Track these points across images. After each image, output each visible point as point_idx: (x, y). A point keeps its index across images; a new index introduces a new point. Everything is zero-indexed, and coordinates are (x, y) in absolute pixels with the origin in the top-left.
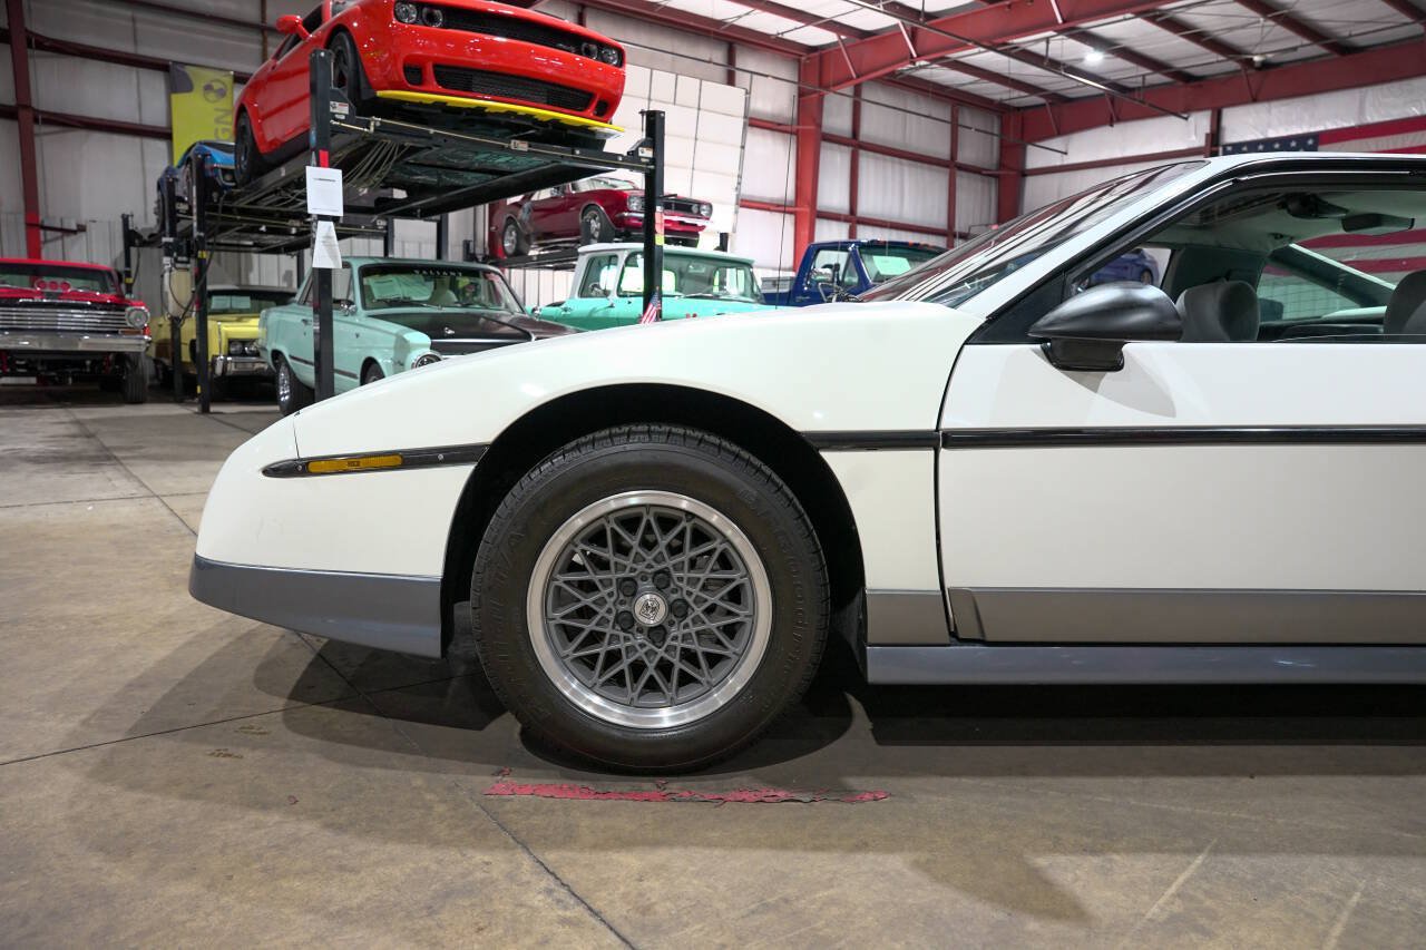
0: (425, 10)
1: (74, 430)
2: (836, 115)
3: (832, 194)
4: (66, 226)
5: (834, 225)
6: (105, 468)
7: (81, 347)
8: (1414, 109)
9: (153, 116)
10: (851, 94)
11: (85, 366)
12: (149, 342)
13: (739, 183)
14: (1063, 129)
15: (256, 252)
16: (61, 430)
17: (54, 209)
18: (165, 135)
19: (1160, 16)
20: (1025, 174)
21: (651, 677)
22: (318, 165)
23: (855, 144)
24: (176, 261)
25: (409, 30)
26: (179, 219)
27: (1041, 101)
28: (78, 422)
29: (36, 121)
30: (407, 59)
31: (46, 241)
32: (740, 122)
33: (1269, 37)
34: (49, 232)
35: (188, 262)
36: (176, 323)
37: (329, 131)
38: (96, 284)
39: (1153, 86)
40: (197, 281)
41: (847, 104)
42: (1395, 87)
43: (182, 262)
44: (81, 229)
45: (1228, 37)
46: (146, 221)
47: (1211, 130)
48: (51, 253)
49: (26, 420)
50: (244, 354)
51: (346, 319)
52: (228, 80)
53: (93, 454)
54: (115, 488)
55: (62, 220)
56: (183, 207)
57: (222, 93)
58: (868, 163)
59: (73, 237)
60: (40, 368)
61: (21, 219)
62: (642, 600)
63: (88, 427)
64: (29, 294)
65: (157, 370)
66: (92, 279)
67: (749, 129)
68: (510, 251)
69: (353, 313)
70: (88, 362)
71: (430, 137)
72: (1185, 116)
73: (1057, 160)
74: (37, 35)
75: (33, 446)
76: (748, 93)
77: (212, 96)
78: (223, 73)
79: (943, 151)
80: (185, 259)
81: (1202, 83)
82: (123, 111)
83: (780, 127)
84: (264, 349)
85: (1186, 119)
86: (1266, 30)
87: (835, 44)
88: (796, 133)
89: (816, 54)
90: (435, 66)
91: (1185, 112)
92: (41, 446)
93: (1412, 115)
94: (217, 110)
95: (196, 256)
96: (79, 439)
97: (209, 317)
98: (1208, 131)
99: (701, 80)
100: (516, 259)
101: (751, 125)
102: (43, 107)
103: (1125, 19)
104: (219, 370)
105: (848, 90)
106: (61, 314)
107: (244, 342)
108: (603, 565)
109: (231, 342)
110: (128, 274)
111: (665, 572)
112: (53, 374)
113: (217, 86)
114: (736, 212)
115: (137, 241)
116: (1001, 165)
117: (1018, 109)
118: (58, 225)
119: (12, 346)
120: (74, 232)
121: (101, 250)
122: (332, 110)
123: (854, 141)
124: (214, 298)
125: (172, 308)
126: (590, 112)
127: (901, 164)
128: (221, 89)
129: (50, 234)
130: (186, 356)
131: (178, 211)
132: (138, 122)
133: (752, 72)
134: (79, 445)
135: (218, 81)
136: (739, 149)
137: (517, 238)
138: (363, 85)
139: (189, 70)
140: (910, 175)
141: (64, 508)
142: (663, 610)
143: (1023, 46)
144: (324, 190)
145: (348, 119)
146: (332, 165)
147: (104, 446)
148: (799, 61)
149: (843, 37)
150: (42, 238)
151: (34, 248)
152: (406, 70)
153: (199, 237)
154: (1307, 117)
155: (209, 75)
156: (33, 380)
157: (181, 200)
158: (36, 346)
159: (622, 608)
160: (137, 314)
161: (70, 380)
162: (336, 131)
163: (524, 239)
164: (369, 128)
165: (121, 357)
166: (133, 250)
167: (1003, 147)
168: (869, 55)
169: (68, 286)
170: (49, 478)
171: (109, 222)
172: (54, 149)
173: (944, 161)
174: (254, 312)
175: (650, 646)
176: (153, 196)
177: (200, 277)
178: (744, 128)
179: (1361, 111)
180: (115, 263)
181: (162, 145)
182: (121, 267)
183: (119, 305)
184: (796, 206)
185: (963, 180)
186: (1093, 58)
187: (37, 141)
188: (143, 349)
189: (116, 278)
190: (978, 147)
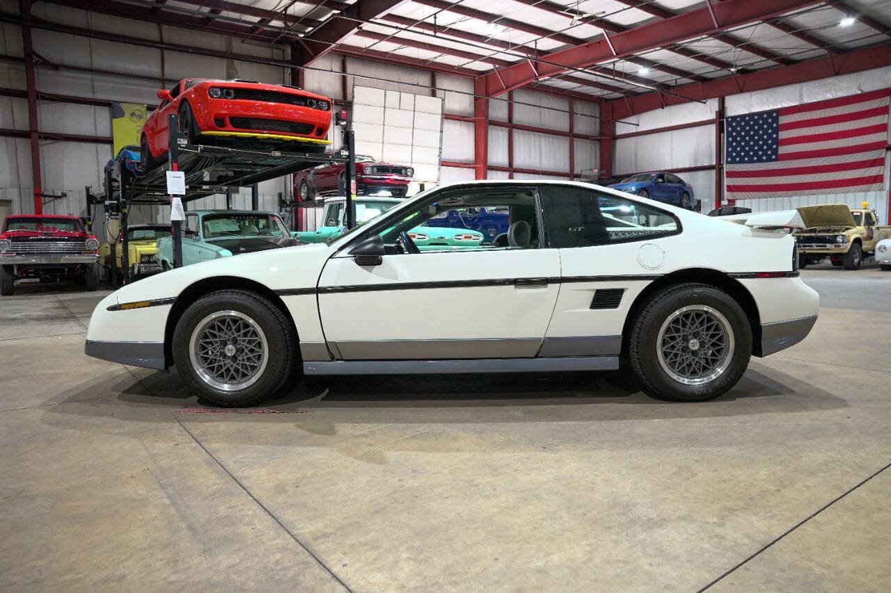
0: (225, 90)
1: (57, 305)
2: (498, 110)
3: (497, 155)
4: (55, 195)
5: (500, 173)
6: (70, 322)
7: (62, 262)
8: (829, 95)
9: (103, 132)
10: (506, 98)
11: (65, 272)
12: (99, 258)
13: (441, 152)
14: (636, 111)
15: (160, 204)
16: (51, 305)
17: (49, 186)
18: (109, 141)
19: (677, 47)
20: (615, 138)
21: (232, 374)
22: (172, 170)
23: (511, 126)
24: (111, 214)
25: (217, 102)
26: (114, 191)
27: (622, 95)
28: (60, 301)
29: (40, 138)
30: (215, 115)
31: (45, 203)
32: (439, 117)
33: (740, 57)
34: (46, 198)
35: (117, 215)
36: (113, 246)
37: (177, 152)
38: (72, 226)
39: (682, 85)
40: (122, 223)
41: (505, 104)
42: (817, 82)
43: (114, 215)
44: (64, 195)
45: (720, 57)
46: (99, 189)
47: (719, 108)
48: (48, 211)
49: (34, 301)
50: (149, 262)
51: (195, 243)
52: (144, 109)
53: (65, 316)
54: (73, 330)
55: (53, 191)
56: (115, 184)
57: (140, 117)
58: (519, 137)
59: (59, 200)
60: (41, 273)
61: (32, 191)
62: (227, 347)
63: (65, 303)
64: (35, 234)
65: (106, 272)
66: (69, 224)
67: (445, 121)
68: (304, 198)
69: (198, 240)
70: (66, 270)
71: (229, 152)
72: (704, 101)
73: (633, 129)
74: (41, 93)
75: (35, 313)
76: (443, 100)
77: (135, 119)
78: (141, 106)
79: (565, 127)
80: (116, 213)
81: (712, 82)
82: (86, 129)
83: (465, 119)
84: (159, 259)
85: (705, 103)
86: (736, 53)
87: (492, 70)
88: (474, 122)
89: (484, 75)
90: (230, 118)
91: (704, 99)
92: (40, 313)
93: (828, 98)
94: (138, 126)
95: (121, 212)
96: (59, 310)
97: (129, 243)
98: (717, 110)
99: (415, 94)
100: (307, 202)
101: (446, 118)
102: (44, 131)
103: (656, 51)
104: (136, 271)
105: (505, 96)
106: (52, 244)
107: (150, 256)
108: (215, 336)
109: (142, 256)
110: (89, 220)
111: (235, 338)
112: (48, 276)
113: (137, 113)
114: (439, 169)
115: (94, 201)
116: (601, 133)
117: (610, 100)
118: (52, 194)
119: (26, 262)
120: (60, 197)
121: (73, 207)
122: (178, 142)
123: (511, 124)
124: (135, 232)
125: (109, 239)
126: (313, 134)
127: (540, 136)
128: (140, 115)
129: (47, 199)
130: (119, 264)
131: (113, 187)
132: (94, 135)
133: (445, 90)
134: (60, 312)
135: (138, 110)
136: (439, 133)
137: (308, 190)
138: (196, 129)
139: (122, 105)
140: (545, 142)
141: (49, 338)
142: (234, 351)
143: (603, 66)
144: (176, 182)
145: (187, 147)
146: (179, 170)
147: (71, 312)
148: (474, 80)
149: (497, 66)
150: (43, 202)
151: (38, 209)
152: (216, 120)
153: (123, 202)
154: (772, 100)
155: (135, 107)
156: (38, 280)
157: (116, 180)
158: (39, 262)
159: (222, 351)
160: (92, 242)
161: (58, 280)
162: (181, 153)
163: (312, 191)
164: (197, 150)
165: (84, 266)
166: (92, 206)
167: (602, 123)
168: (513, 75)
169: (56, 229)
170: (44, 327)
171: (79, 191)
172: (49, 152)
173: (565, 132)
174: (153, 239)
175: (232, 363)
176: (103, 176)
177: (124, 221)
178: (442, 120)
179: (801, 97)
180: (82, 213)
181: (108, 146)
182: (86, 216)
183: (83, 238)
184: (476, 164)
185: (578, 144)
186: (643, 71)
187: (40, 148)
188: (95, 261)
189: (81, 223)
190: (585, 125)
